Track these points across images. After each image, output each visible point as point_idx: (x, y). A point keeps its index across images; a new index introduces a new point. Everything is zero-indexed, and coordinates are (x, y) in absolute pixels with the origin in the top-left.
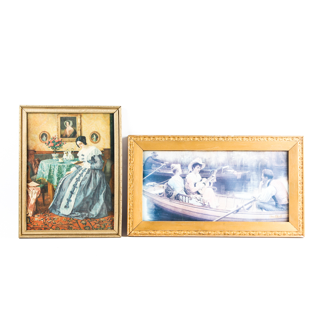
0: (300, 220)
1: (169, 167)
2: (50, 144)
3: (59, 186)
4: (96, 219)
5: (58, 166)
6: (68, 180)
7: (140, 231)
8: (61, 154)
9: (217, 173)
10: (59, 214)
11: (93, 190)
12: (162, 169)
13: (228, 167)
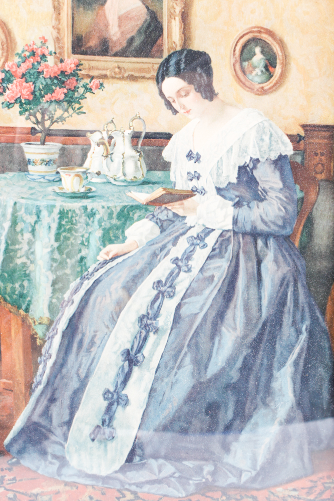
3: (62, 325)
4: (255, 493)
5: (55, 215)
8: (74, 146)
10: (59, 473)
11: (241, 345)
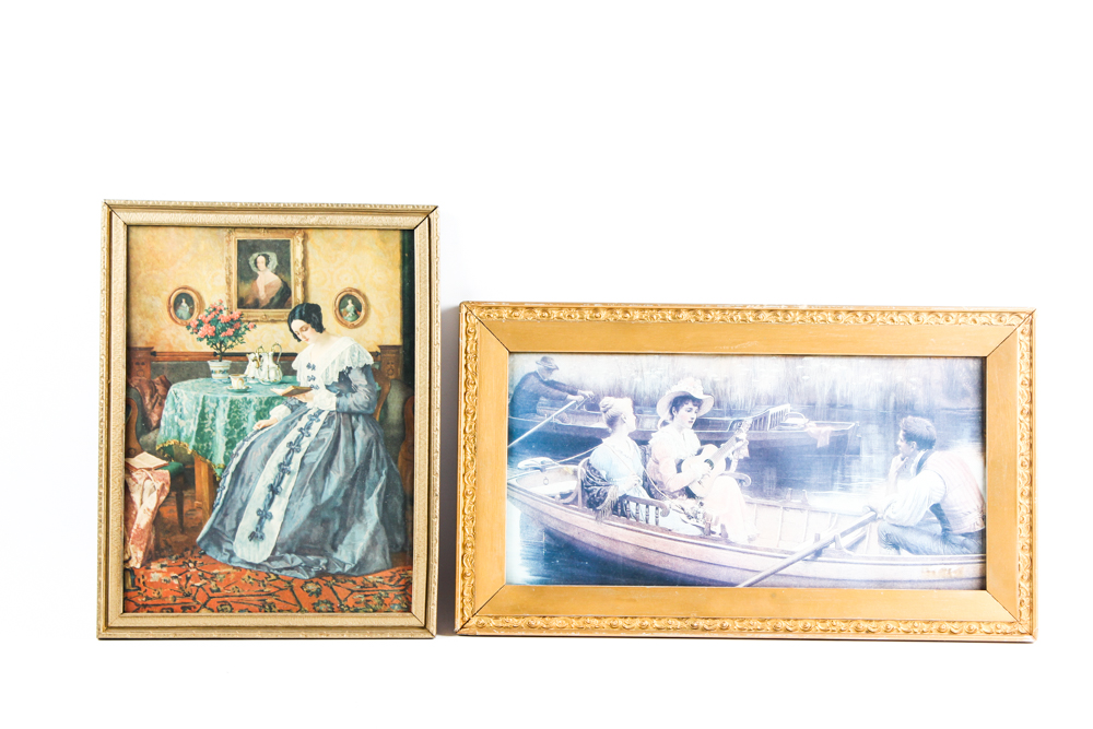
0: (1022, 584)
1: (593, 406)
2: (204, 330)
3: (232, 469)
4: (354, 579)
5: (228, 403)
6: (263, 447)
7: (497, 618)
8: (239, 362)
9: (750, 429)
10: (230, 561)
11: (343, 482)
12: (572, 412)
13: (787, 407)
